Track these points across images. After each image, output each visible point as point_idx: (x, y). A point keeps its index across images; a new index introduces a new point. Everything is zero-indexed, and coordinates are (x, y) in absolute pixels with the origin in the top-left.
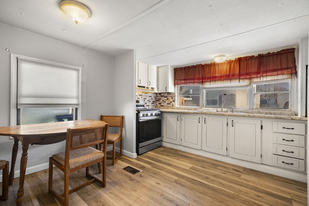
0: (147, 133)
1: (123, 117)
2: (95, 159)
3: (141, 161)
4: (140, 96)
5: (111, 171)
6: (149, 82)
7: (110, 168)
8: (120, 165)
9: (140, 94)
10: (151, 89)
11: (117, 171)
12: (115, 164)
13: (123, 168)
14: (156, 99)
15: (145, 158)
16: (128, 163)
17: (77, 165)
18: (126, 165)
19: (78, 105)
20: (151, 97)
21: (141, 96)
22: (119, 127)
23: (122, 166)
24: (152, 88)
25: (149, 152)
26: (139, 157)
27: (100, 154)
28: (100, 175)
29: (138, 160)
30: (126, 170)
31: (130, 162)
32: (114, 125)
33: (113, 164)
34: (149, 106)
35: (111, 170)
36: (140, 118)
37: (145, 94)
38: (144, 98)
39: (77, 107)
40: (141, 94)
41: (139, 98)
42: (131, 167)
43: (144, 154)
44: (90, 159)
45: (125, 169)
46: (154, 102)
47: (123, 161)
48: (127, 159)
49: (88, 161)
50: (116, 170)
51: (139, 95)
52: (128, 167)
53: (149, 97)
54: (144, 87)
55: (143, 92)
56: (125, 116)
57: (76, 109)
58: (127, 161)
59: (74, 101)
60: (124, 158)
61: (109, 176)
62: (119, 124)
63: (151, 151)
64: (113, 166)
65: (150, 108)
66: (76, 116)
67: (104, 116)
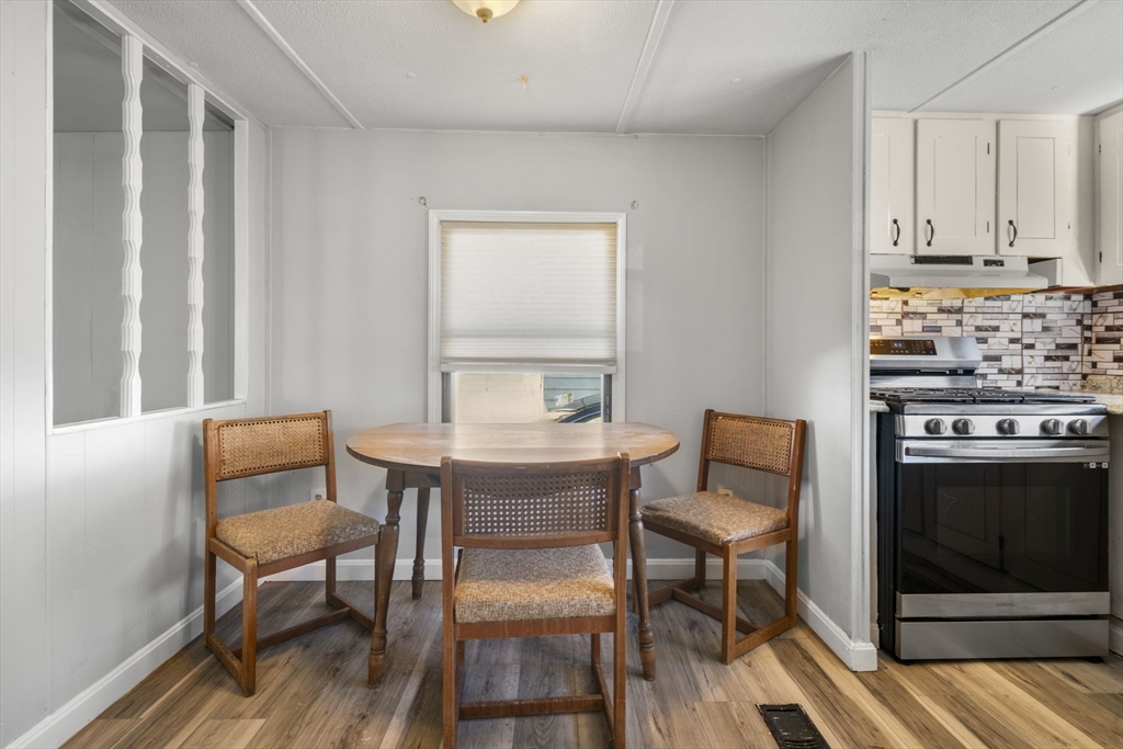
0: (1001, 539)
1: (803, 429)
2: (566, 612)
3: (893, 711)
4: (945, 316)
5: (697, 688)
6: (1004, 224)
7: (704, 672)
8: (758, 677)
9: (946, 303)
10: (1025, 266)
11: (723, 707)
12: (737, 663)
13: (763, 700)
14: (1089, 328)
15: (934, 695)
16: (803, 686)
17: (486, 614)
18: (788, 689)
19: (612, 361)
20: (1043, 316)
21: (958, 317)
22: (780, 474)
23: (764, 690)
24: (1032, 261)
25: (984, 670)
26: (893, 670)
27: (593, 597)
28: (641, 687)
29: (875, 692)
30: (769, 723)
31: (823, 684)
32: (761, 463)
33: (722, 659)
34: (1020, 372)
35: (703, 683)
36: (906, 444)
37: (989, 303)
38: (978, 329)
39: (610, 370)
40: (957, 303)
41: (938, 329)
42: (806, 718)
43: (935, 669)
44: (541, 606)
45: (768, 712)
46: (1073, 346)
47: (782, 662)
48: (810, 660)
49: (535, 613)
50: (720, 695)
51: (941, 311)
52: (794, 709)
53: (1025, 316)
54: (967, 260)
55: (968, 293)
56: (812, 423)
57: (609, 378)
58: (810, 669)
59: (599, 349)
60: (798, 646)
61: (674, 714)
62: (781, 463)
63: (1001, 666)
64: (720, 666)
65: (1025, 389)
66: (608, 406)
67: (718, 415)
